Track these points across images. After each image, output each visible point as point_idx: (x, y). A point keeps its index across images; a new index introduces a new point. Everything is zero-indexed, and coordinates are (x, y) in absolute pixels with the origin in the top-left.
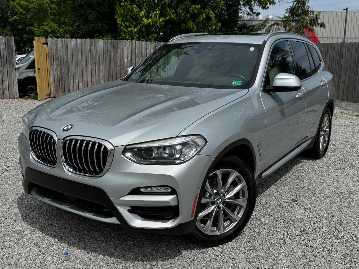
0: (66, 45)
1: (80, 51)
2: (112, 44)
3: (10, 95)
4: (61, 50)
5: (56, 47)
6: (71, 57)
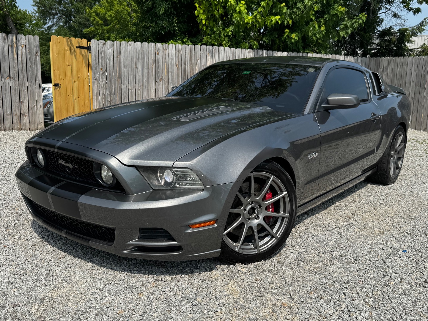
0: (118, 51)
1: (140, 61)
2: (189, 52)
3: (31, 124)
4: (112, 58)
5: (104, 54)
6: (126, 69)
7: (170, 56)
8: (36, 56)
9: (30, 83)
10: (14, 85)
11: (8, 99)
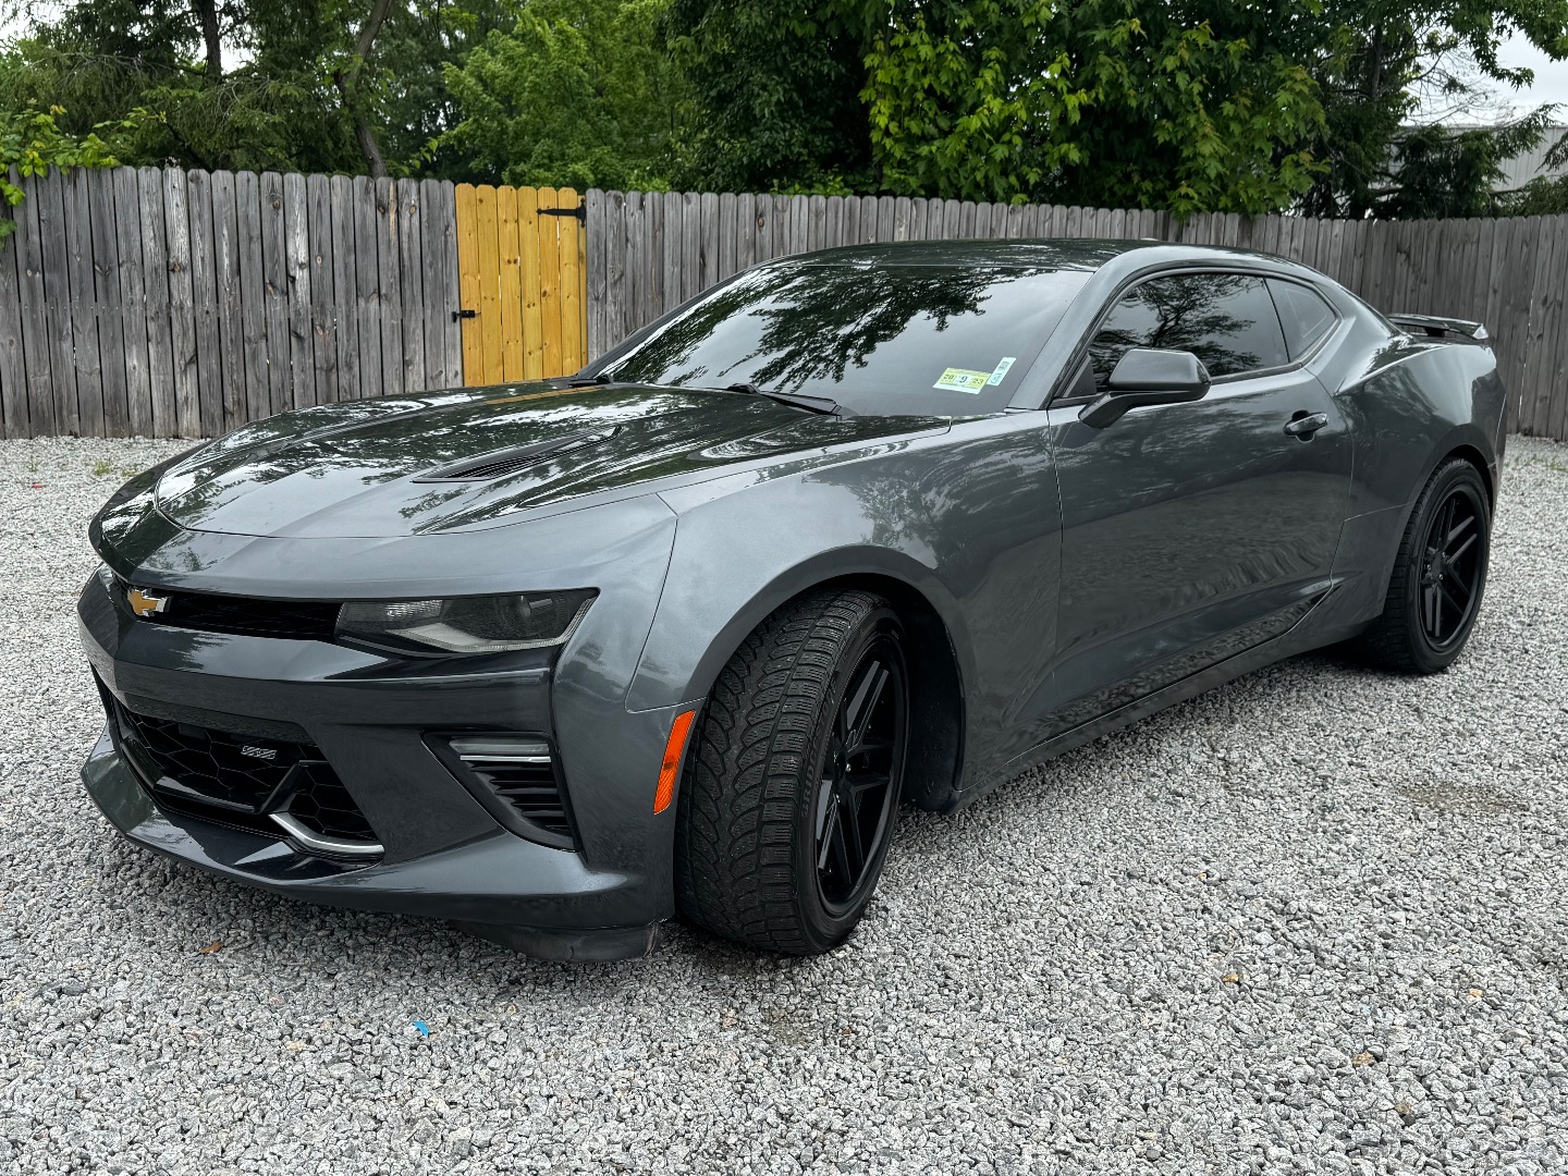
0: (657, 219)
1: (714, 245)
2: (847, 215)
4: (639, 239)
5: (619, 227)
6: (677, 270)
7: (794, 229)
8: (446, 236)
9: (429, 312)
10: (389, 317)
11: (375, 353)
